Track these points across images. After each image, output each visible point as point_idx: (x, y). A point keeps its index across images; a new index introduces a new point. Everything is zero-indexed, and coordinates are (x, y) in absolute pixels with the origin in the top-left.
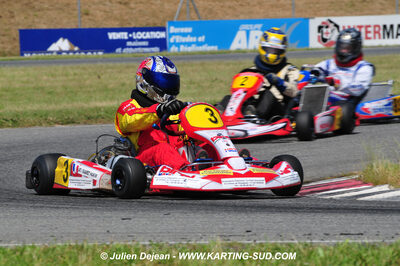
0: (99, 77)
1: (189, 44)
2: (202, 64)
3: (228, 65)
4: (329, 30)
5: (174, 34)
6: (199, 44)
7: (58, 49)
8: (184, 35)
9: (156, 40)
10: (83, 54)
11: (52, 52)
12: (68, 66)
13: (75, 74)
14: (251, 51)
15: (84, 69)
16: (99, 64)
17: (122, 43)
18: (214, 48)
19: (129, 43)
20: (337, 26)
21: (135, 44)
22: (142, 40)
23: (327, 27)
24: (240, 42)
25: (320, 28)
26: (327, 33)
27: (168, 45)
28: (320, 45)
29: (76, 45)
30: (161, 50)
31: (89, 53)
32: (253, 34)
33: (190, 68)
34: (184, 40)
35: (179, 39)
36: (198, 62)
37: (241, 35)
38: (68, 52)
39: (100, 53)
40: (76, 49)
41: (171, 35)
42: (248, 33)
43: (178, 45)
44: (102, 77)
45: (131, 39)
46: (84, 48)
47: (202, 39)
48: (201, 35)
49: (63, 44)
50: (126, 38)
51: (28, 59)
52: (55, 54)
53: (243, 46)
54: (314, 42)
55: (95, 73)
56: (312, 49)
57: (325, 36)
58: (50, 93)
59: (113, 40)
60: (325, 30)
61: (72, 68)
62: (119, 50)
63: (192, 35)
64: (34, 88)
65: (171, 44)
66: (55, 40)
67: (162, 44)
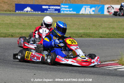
0: (39, 21)
1: (67, 11)
2: (71, 18)
3: (79, 19)
4: (111, 9)
5: (63, 8)
6: (70, 11)
7: (27, 10)
8: (66, 8)
9: (57, 9)
10: (34, 12)
11: (25, 11)
12: (30, 17)
13: (31, 20)
14: (86, 14)
15: (34, 18)
16: (39, 17)
17: (46, 10)
18: (75, 13)
19: (49, 10)
20: (113, 8)
21: (50, 10)
22: (53, 9)
23: (110, 8)
24: (83, 11)
25: (108, 8)
26: (110, 10)
27: (61, 11)
28: (108, 14)
29: (32, 9)
30: (58, 12)
31: (36, 12)
32: (87, 9)
33: (67, 19)
34: (66, 9)
35: (64, 9)
36: (70, 17)
37: (83, 9)
38: (30, 11)
39: (40, 12)
40: (32, 10)
41: (62, 8)
42: (85, 8)
43: (64, 11)
44: (40, 21)
45: (49, 8)
46: (35, 10)
47: (71, 9)
48: (71, 8)
49: (28, 9)
50: (48, 8)
51: (17, 13)
52: (26, 12)
53: (84, 13)
54: (106, 13)
55: (38, 20)
56: (105, 15)
57: (109, 11)
58: (23, 25)
59: (44, 8)
60: (109, 9)
61: (31, 17)
62: (45, 12)
63: (68, 8)
64: (19, 23)
65: (62, 11)
66: (26, 8)
67: (59, 10)
